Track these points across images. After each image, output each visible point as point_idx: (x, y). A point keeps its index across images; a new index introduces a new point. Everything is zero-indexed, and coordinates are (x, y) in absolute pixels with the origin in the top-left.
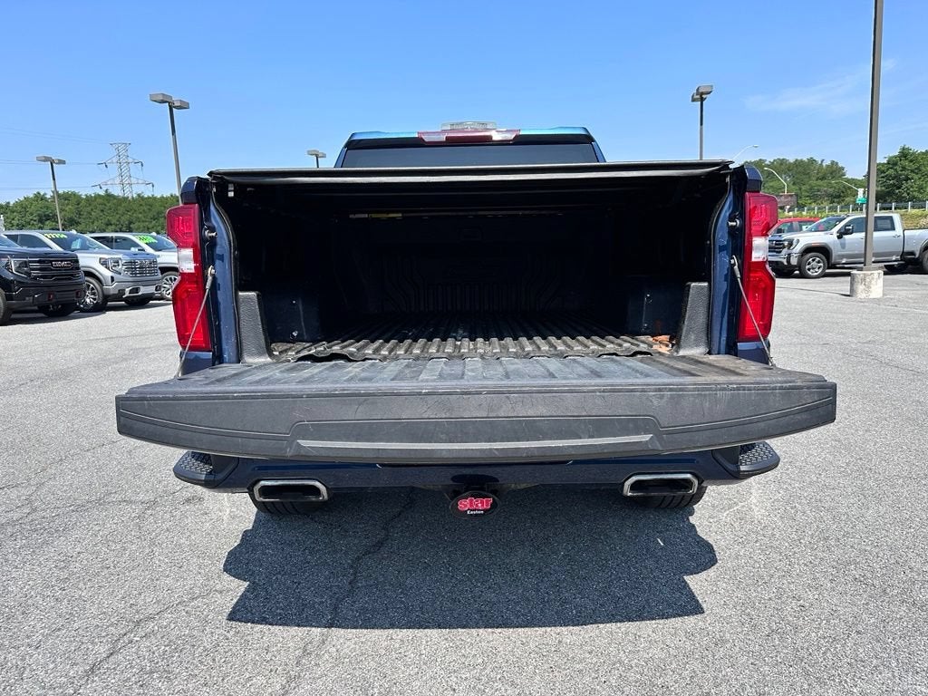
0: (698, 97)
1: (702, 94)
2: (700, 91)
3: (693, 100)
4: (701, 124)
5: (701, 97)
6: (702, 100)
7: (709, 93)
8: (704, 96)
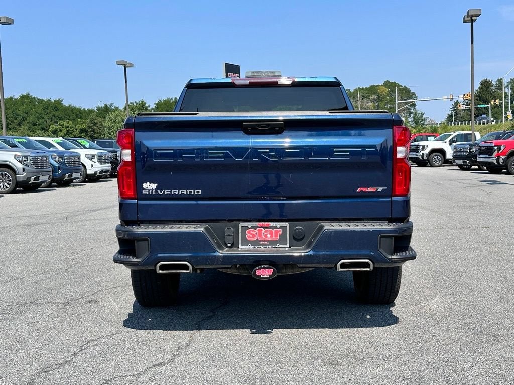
0: (469, 18)
1: (472, 16)
2: (471, 13)
3: (465, 21)
4: (472, 43)
5: (471, 18)
6: (472, 21)
7: (479, 15)
8: (474, 18)
